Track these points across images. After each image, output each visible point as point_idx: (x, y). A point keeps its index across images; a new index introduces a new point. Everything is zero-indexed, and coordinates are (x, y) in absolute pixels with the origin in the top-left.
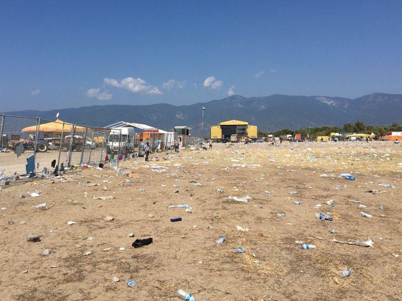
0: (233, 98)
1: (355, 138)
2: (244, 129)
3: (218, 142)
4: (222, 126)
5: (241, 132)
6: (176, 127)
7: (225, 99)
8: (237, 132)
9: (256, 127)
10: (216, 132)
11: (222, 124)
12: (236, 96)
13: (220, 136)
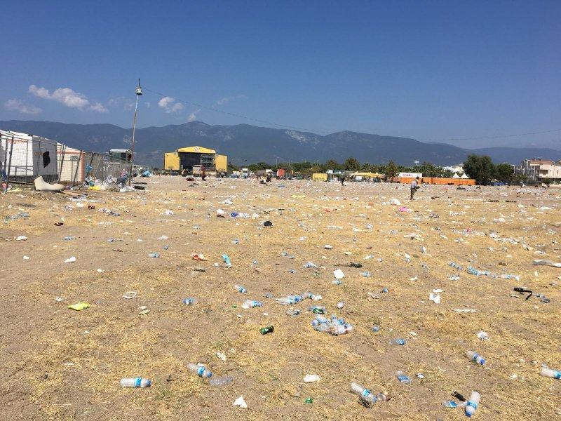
0: (194, 123)
1: (360, 178)
2: (211, 159)
3: (174, 174)
4: (181, 154)
5: (207, 162)
6: (112, 150)
7: (185, 125)
8: (201, 162)
9: (226, 157)
10: (172, 160)
11: (181, 150)
12: (199, 122)
13: (177, 167)
